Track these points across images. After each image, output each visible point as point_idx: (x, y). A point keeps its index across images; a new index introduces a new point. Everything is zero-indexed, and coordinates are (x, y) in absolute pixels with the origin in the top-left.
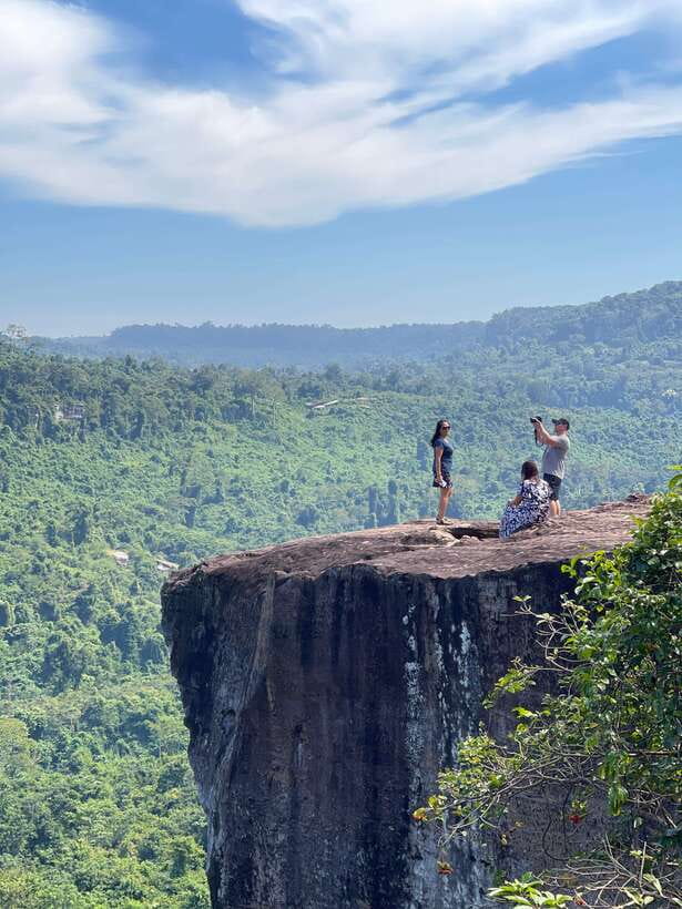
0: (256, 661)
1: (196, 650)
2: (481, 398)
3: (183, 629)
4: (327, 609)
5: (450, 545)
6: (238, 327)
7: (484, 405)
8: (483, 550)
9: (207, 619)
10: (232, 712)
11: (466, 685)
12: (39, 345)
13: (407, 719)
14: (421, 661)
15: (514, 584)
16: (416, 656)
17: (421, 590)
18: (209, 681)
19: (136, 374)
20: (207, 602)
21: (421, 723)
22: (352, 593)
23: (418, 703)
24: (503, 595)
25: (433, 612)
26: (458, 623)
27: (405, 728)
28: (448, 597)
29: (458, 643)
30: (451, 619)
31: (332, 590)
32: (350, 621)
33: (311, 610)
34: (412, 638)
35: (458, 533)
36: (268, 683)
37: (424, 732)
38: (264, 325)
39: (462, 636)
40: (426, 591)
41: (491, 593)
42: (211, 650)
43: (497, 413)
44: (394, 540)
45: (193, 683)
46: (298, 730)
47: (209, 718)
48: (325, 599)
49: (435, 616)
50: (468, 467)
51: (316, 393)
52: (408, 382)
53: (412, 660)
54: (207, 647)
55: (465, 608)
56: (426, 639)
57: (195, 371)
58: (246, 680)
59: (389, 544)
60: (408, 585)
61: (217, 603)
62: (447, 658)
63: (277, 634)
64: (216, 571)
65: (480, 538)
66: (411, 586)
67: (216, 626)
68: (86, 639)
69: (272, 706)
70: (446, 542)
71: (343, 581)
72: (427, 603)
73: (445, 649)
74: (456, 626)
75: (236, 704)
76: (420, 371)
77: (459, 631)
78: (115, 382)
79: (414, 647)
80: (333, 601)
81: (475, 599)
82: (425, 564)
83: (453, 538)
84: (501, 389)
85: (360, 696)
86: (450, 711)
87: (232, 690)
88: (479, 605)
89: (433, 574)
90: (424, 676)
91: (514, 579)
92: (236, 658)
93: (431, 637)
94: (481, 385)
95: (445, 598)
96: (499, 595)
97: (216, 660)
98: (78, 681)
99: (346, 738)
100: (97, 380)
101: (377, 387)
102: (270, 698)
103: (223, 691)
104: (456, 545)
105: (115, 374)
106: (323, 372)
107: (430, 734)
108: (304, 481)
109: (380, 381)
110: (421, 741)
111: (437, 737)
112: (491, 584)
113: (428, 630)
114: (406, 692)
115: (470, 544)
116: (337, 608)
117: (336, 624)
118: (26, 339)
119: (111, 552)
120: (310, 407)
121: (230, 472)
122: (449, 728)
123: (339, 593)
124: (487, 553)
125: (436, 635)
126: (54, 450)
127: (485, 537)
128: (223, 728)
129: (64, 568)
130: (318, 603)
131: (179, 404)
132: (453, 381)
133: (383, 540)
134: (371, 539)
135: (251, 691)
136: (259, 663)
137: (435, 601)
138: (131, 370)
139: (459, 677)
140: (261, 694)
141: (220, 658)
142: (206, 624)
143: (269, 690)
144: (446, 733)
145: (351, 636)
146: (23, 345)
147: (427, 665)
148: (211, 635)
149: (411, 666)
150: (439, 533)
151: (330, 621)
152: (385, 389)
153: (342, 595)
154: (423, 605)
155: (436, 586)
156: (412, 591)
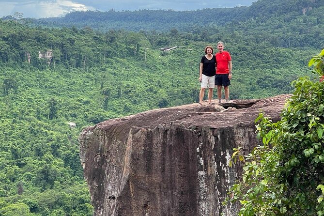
0: (124, 172)
1: (96, 168)
2: (247, 44)
3: (90, 157)
4: (159, 145)
5: (222, 111)
6: (126, 11)
7: (249, 48)
8: (238, 114)
9: (101, 152)
10: (114, 198)
11: (229, 182)
12: (30, 22)
13: (200, 200)
14: (206, 170)
15: (252, 130)
16: (204, 168)
17: (205, 134)
18: (103, 183)
19: (77, 35)
20: (102, 143)
21: (207, 202)
22: (171, 137)
23: (205, 192)
24: (247, 136)
25: (212, 146)
26: (224, 151)
27: (199, 205)
28: (219, 137)
29: (224, 161)
30: (221, 149)
31: (161, 135)
32: (170, 151)
33: (150, 145)
34: (201, 159)
35: (226, 106)
36: (130, 183)
37: (208, 206)
38: (140, 10)
39: (226, 157)
40: (208, 135)
41: (240, 135)
42: (103, 167)
43: (255, 51)
44: (193, 110)
45: (95, 184)
46: (146, 206)
47: (103, 201)
48: (158, 139)
49: (213, 147)
50: (241, 78)
51: (167, 43)
52: (211, 37)
53: (201, 170)
54: (101, 166)
55: (227, 143)
56: (208, 159)
57: (107, 34)
58: (120, 182)
59: (191, 112)
60: (199, 132)
61: (106, 144)
62: (219, 169)
63: (134, 158)
64: (105, 128)
65: (237, 108)
66: (200, 132)
67: (106, 155)
68: (57, 165)
69: (132, 194)
70: (220, 111)
71: (167, 131)
72: (209, 140)
73: (218, 164)
74: (223, 152)
75: (115, 194)
76: (217, 31)
77: (225, 155)
78: (67, 40)
79: (202, 163)
80: (162, 141)
81: (233, 138)
82: (207, 121)
83: (223, 108)
84: (257, 39)
85: (176, 189)
86: (221, 195)
87: (114, 187)
88: (234, 141)
89: (212, 126)
90: (208, 178)
91: (252, 128)
92: (115, 171)
93: (211, 158)
94: (246, 37)
95: (218, 138)
96: (244, 135)
97: (106, 172)
98: (53, 185)
99: (169, 210)
100: (58, 38)
101: (196, 39)
102: (131, 191)
103: (110, 187)
104: (225, 111)
105: (68, 36)
106: (169, 33)
107: (211, 207)
108: (160, 87)
109: (197, 36)
110: (207, 210)
111: (215, 208)
112: (241, 130)
113: (209, 155)
114: (199, 186)
115: (232, 111)
116: (164, 144)
117: (164, 152)
118: (23, 19)
119: (68, 123)
120: (163, 50)
121: (125, 83)
122: (221, 204)
123: (165, 137)
124: (240, 115)
125: (213, 157)
126: (39, 74)
127: (240, 108)
128: (110, 206)
129: (44, 130)
130: (154, 142)
131: (99, 50)
132: (233, 36)
133: (188, 110)
134: (182, 110)
135: (122, 188)
136: (126, 173)
137: (212, 140)
138: (75, 34)
139: (225, 178)
140: (127, 188)
141: (108, 171)
142: (101, 155)
143: (131, 186)
144: (219, 207)
145: (171, 158)
146: (23, 22)
147: (209, 173)
148: (103, 160)
149: (201, 173)
150: (216, 106)
151: (160, 151)
152: (200, 41)
153: (166, 138)
154: (207, 142)
155: (213, 132)
156: (200, 135)
